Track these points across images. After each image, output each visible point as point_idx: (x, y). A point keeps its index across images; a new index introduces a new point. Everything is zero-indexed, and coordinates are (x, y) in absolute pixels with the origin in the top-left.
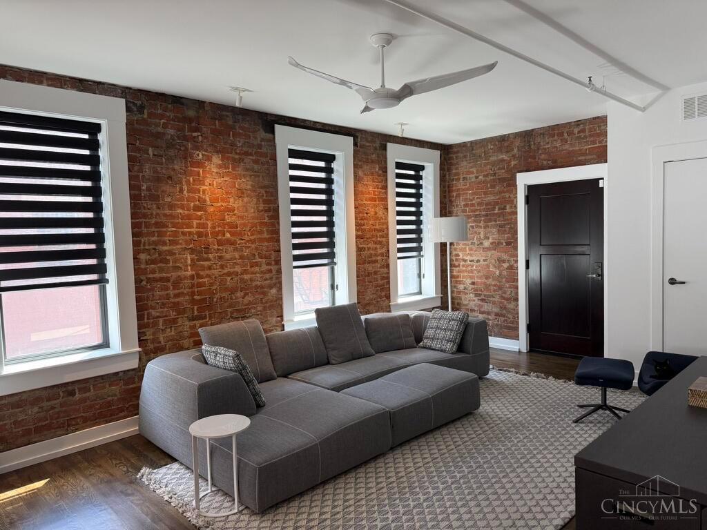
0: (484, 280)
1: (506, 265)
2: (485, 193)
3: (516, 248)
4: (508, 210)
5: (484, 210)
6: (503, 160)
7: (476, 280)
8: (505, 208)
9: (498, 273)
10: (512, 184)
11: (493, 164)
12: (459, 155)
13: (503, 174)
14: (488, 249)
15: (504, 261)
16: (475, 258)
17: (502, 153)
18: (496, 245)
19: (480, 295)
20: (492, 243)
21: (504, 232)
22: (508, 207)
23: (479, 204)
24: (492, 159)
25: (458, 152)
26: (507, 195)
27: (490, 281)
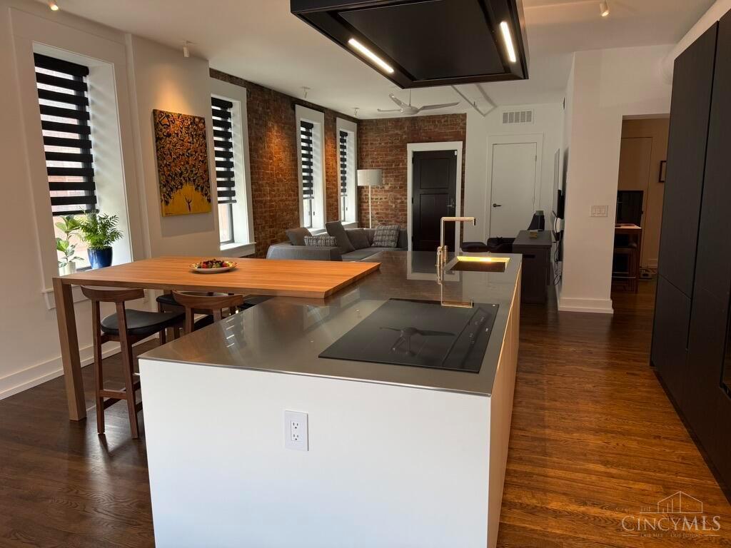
0: (384, 211)
1: (399, 201)
2: (386, 155)
3: (406, 190)
4: (401, 166)
5: (385, 166)
6: (397, 134)
7: (379, 211)
8: (399, 165)
9: (394, 206)
10: (404, 150)
11: (391, 136)
12: (367, 127)
13: (397, 143)
14: (388, 191)
15: (398, 199)
16: (379, 197)
17: (397, 129)
18: (393, 189)
19: (382, 221)
20: (390, 187)
21: (398, 180)
22: (401, 164)
23: (381, 162)
24: (391, 133)
25: (366, 125)
26: (400, 157)
27: (389, 212)
